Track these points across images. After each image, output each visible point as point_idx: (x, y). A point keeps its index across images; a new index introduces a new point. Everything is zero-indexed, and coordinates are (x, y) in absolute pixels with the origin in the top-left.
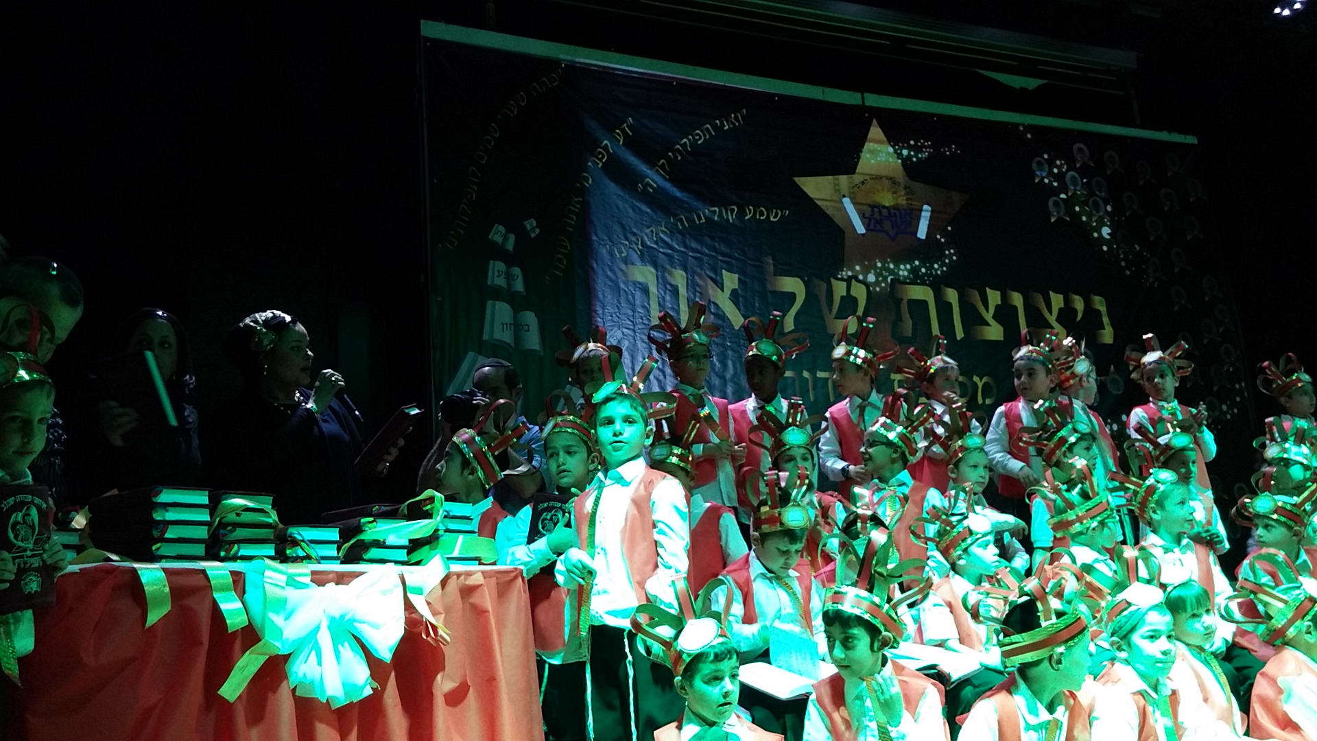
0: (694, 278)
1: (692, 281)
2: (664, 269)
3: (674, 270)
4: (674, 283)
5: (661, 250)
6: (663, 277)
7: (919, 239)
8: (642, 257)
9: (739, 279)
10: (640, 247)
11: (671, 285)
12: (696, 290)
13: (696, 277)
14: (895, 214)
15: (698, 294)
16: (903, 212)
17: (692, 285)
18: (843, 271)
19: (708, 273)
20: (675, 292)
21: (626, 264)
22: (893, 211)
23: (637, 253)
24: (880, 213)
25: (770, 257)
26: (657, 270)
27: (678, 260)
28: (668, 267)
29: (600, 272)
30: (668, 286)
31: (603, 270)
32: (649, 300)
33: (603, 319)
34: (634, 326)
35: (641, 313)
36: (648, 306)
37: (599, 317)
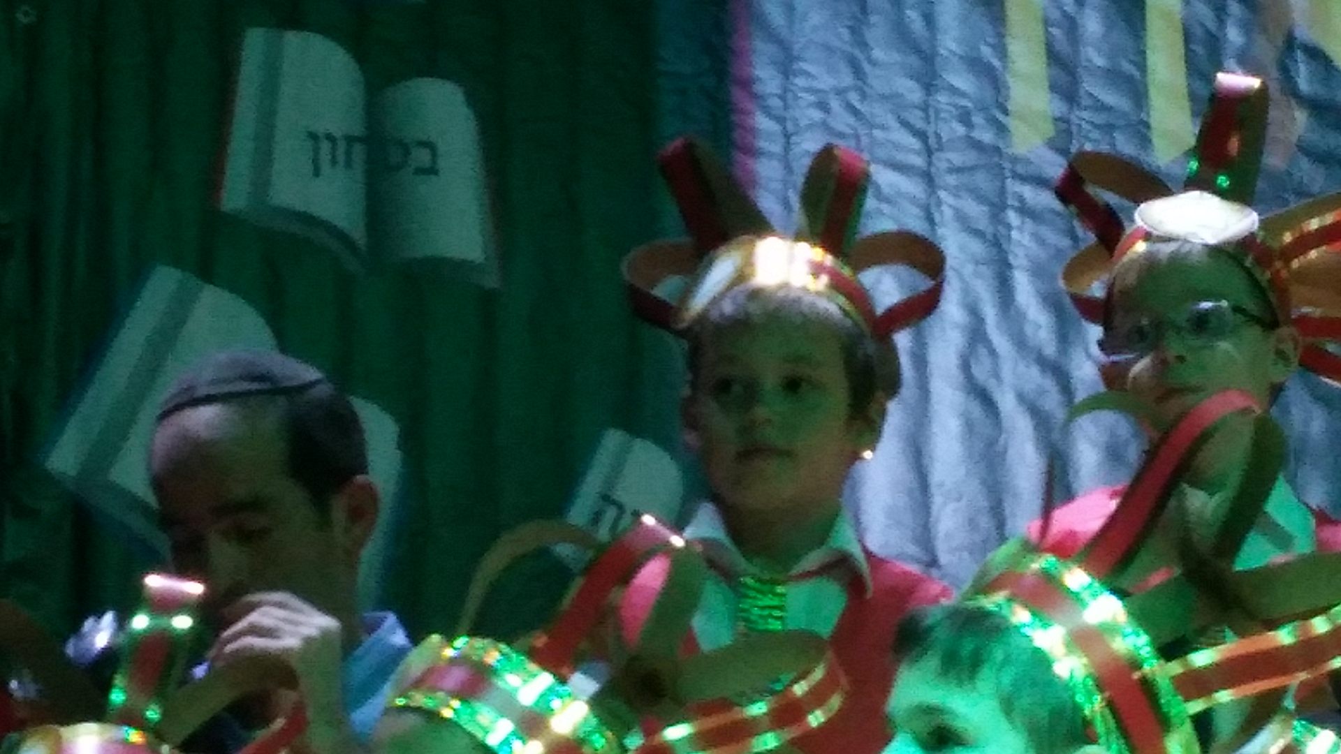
32: (1001, 36)
33: (781, 120)
34: (929, 152)
35: (963, 95)
36: (996, 63)
37: (767, 111)
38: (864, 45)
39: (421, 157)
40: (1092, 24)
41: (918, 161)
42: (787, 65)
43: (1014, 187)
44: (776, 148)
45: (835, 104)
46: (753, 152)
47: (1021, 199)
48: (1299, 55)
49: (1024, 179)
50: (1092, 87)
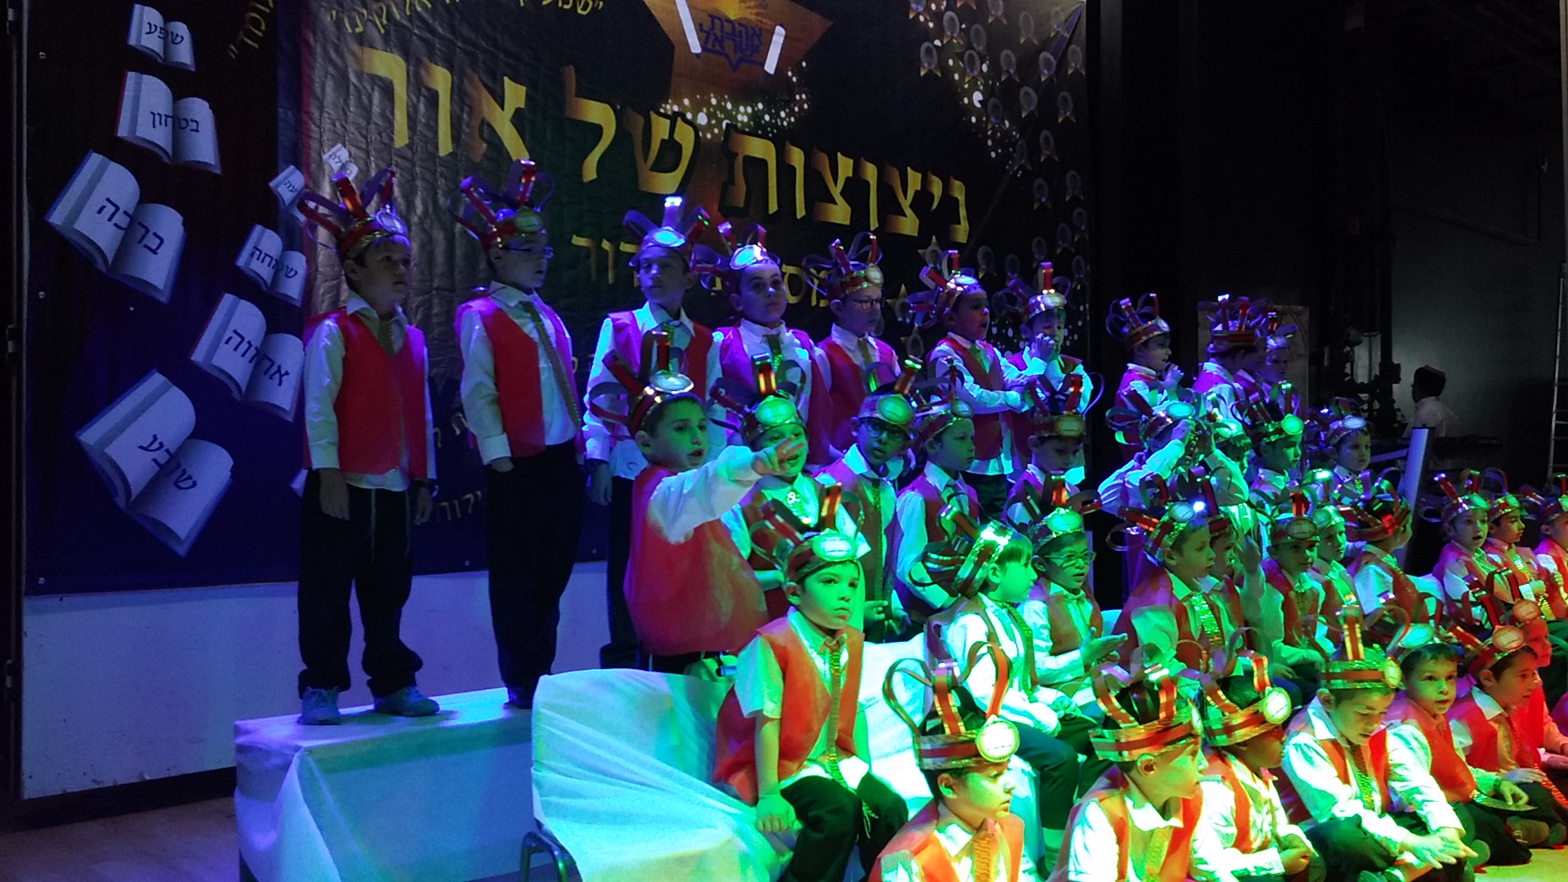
0: (462, 82)
1: (459, 88)
2: (419, 63)
3: (433, 66)
4: (433, 86)
5: (416, 31)
6: (417, 74)
7: (766, 72)
8: (386, 38)
9: (528, 96)
10: (385, 22)
11: (429, 89)
12: (463, 102)
13: (466, 82)
14: (741, 32)
15: (466, 108)
16: (751, 32)
17: (459, 95)
18: (667, 103)
19: (484, 78)
20: (433, 99)
21: (361, 44)
22: (738, 28)
23: (379, 31)
24: (722, 26)
25: (572, 67)
26: (407, 61)
27: (442, 52)
28: (425, 60)
29: (319, 50)
30: (423, 90)
31: (325, 51)
32: (393, 108)
33: (319, 127)
34: (368, 143)
35: (379, 125)
36: (391, 117)
37: (314, 123)
38: (348, 106)
39: (194, 126)
40: (422, 107)
41: (364, 146)
42: (321, 109)
43: (395, 158)
44: (316, 136)
45: (338, 124)
46: (309, 137)
47: (397, 162)
48: (486, 127)
49: (399, 156)
50: (419, 128)
